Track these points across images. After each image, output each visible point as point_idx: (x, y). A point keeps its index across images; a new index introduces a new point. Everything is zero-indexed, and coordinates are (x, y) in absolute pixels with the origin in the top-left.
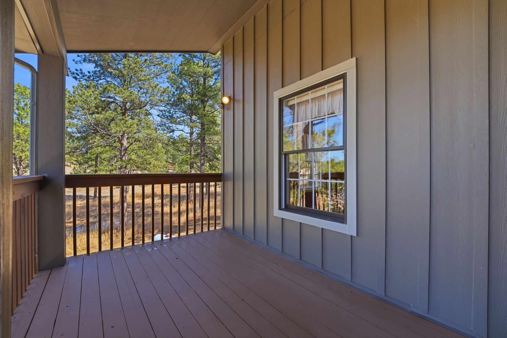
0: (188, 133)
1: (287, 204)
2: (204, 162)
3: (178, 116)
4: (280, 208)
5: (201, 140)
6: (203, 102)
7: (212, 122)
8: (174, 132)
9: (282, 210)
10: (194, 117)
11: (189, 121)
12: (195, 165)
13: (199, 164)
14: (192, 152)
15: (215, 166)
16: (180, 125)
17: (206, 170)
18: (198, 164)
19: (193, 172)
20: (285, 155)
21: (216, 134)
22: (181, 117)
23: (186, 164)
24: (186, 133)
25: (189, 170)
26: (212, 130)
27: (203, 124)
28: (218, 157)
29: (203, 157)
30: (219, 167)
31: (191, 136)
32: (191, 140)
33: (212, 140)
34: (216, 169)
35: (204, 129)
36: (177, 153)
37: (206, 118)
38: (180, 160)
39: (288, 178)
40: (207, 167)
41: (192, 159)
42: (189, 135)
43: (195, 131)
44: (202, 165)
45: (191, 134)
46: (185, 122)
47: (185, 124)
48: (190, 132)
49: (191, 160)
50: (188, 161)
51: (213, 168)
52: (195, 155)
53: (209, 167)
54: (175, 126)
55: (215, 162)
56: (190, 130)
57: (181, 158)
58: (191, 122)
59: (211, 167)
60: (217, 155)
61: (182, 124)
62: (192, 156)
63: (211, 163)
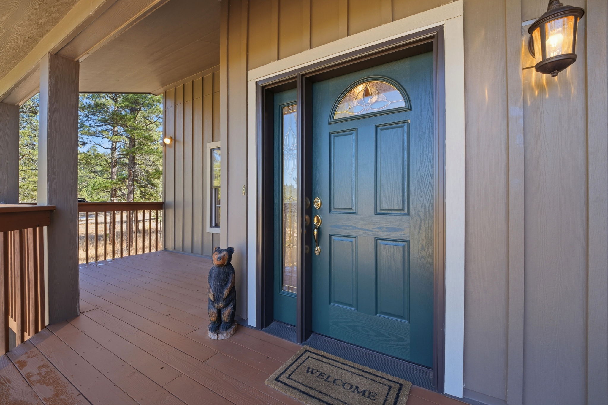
0: (108, 148)
1: (217, 223)
2: (134, 189)
3: (91, 124)
4: (211, 226)
5: (129, 159)
6: (133, 111)
7: (145, 138)
8: (85, 145)
9: (213, 227)
10: (118, 128)
11: (111, 133)
12: (119, 193)
13: (125, 191)
14: (113, 175)
15: (149, 194)
16: (95, 136)
17: (137, 197)
18: (123, 191)
19: (115, 201)
20: (215, 189)
21: (152, 152)
22: (96, 125)
23: (105, 191)
24: (105, 148)
25: (110, 200)
26: (146, 148)
27: (131, 139)
28: (154, 182)
29: (132, 183)
30: (155, 195)
31: (112, 154)
32: (112, 158)
33: (145, 160)
34: (152, 197)
35: (134, 146)
36: (85, 174)
37: (137, 133)
38: (91, 184)
39: (218, 205)
40: (137, 195)
41: (115, 184)
42: (109, 151)
43: (119, 147)
44: (132, 192)
45: (113, 149)
46: (104, 133)
47: (104, 136)
48: (112, 147)
49: (112, 185)
50: (108, 187)
51: (147, 197)
52: (119, 180)
53: (140, 196)
54: (87, 137)
55: (149, 189)
56: (111, 145)
57: (92, 181)
58: (113, 134)
59: (143, 194)
60: (152, 179)
61: (98, 135)
62: (114, 180)
63: (142, 189)
